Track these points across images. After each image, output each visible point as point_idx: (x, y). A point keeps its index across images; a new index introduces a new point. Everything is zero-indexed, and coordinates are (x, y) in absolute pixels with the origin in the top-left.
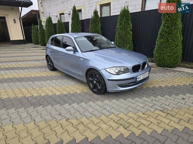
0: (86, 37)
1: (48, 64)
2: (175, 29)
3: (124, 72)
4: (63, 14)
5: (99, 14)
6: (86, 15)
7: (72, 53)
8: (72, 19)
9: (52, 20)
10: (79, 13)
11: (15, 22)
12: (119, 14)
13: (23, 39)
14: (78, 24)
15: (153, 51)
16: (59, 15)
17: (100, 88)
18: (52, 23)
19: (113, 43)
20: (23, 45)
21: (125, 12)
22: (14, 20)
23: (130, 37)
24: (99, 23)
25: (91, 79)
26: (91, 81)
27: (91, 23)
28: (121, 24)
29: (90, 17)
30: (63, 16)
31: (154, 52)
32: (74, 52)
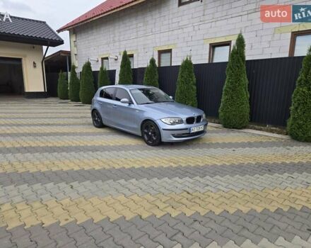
0: (140, 89)
1: (94, 120)
2: (239, 85)
3: (178, 123)
4: (107, 58)
5: (157, 63)
6: (139, 62)
7: (126, 105)
8: (122, 67)
9: (91, 66)
10: (131, 59)
11: (35, 67)
12: (180, 64)
13: (43, 91)
14: (128, 74)
15: (218, 110)
16: (100, 60)
17: (154, 138)
18: (91, 70)
19: (171, 97)
20: (43, 100)
21: (187, 63)
22: (34, 63)
23: (194, 93)
24: (157, 73)
25: (146, 131)
26: (146, 133)
27: (147, 74)
28: (182, 77)
29: (145, 66)
30: (106, 60)
31: (220, 111)
32: (130, 104)
